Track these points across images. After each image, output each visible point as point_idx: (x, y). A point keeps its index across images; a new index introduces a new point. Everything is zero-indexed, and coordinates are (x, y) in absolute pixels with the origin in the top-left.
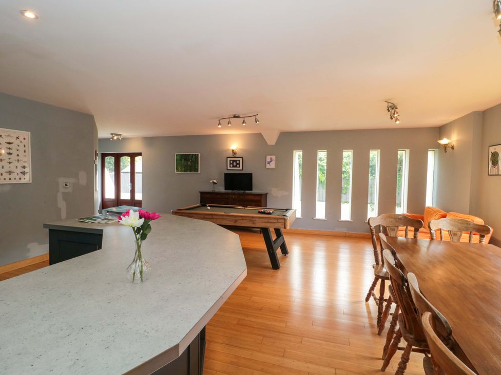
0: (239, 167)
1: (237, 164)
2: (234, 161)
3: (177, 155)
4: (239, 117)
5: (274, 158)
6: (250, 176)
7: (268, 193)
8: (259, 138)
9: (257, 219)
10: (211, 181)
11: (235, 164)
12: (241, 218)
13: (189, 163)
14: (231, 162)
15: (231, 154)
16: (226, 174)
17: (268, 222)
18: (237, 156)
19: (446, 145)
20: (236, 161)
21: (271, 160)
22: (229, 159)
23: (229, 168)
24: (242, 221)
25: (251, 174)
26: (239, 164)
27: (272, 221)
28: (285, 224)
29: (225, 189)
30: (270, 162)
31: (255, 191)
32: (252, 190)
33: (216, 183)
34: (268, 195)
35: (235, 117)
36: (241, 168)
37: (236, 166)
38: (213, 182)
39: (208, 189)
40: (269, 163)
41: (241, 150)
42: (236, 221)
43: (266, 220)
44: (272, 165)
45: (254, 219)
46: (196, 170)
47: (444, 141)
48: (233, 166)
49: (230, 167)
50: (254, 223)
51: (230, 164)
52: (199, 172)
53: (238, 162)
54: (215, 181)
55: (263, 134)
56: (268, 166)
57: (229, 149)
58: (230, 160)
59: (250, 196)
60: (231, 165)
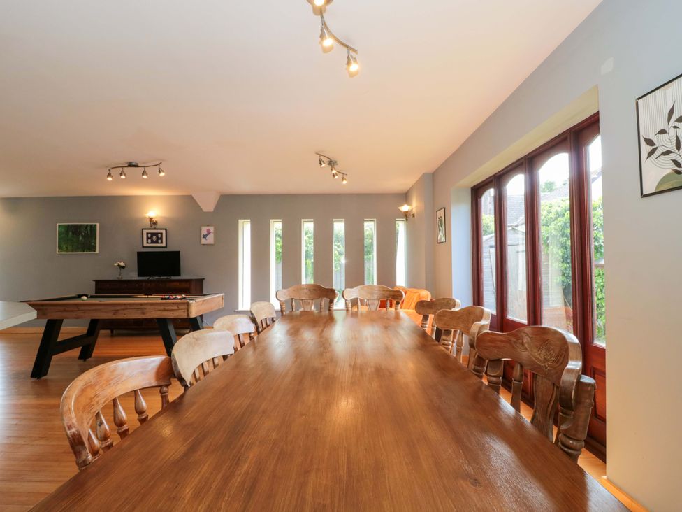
0: (162, 243)
1: (158, 238)
2: (153, 234)
3: (59, 226)
4: (137, 166)
5: (212, 229)
6: (176, 255)
7: (204, 279)
8: (189, 202)
9: (148, 307)
10: (116, 264)
11: (154, 238)
12: (123, 308)
13: (81, 238)
14: (149, 236)
15: (148, 224)
16: (139, 254)
17: (165, 310)
18: (158, 227)
19: (407, 212)
20: (156, 234)
21: (209, 233)
22: (145, 232)
23: (145, 244)
24: (125, 312)
25: (179, 252)
26: (161, 238)
27: (170, 308)
28: (188, 311)
29: (139, 275)
30: (207, 235)
31: (184, 276)
32: (179, 275)
33: (123, 267)
34: (204, 281)
35: (131, 165)
36: (164, 245)
37: (157, 242)
38: (119, 265)
39: (111, 275)
40: (205, 236)
41: (165, 218)
42: (116, 312)
43: (162, 308)
44: (210, 239)
45: (143, 307)
46: (94, 249)
47: (405, 208)
48: (153, 242)
49: (147, 243)
50: (143, 313)
51: (148, 238)
52: (97, 251)
53: (159, 235)
54: (122, 264)
55: (194, 197)
56: (204, 241)
57: (145, 218)
58: (147, 233)
59: (175, 283)
60: (149, 241)
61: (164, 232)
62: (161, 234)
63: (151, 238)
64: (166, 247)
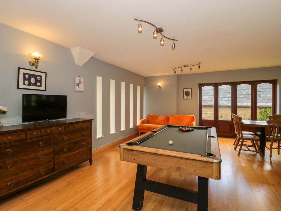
30: (79, 84)
36: (43, 88)
40: (78, 85)
56: (77, 88)
61: (43, 75)
62: (41, 77)
63: (29, 79)
64: (45, 90)
